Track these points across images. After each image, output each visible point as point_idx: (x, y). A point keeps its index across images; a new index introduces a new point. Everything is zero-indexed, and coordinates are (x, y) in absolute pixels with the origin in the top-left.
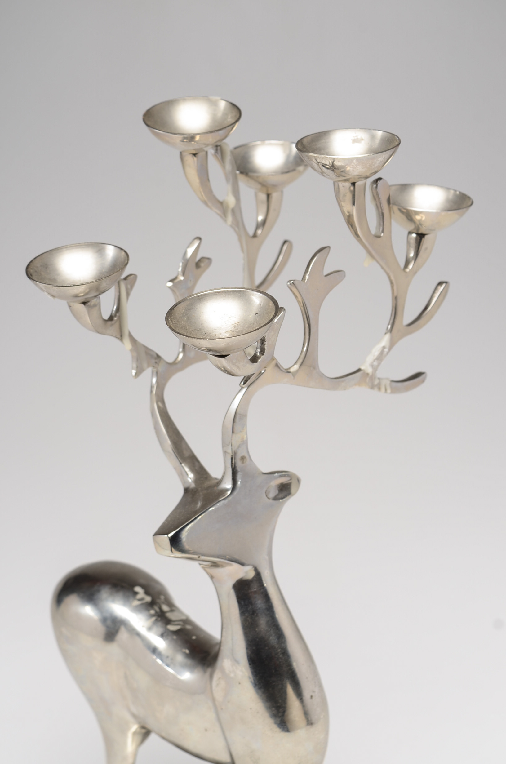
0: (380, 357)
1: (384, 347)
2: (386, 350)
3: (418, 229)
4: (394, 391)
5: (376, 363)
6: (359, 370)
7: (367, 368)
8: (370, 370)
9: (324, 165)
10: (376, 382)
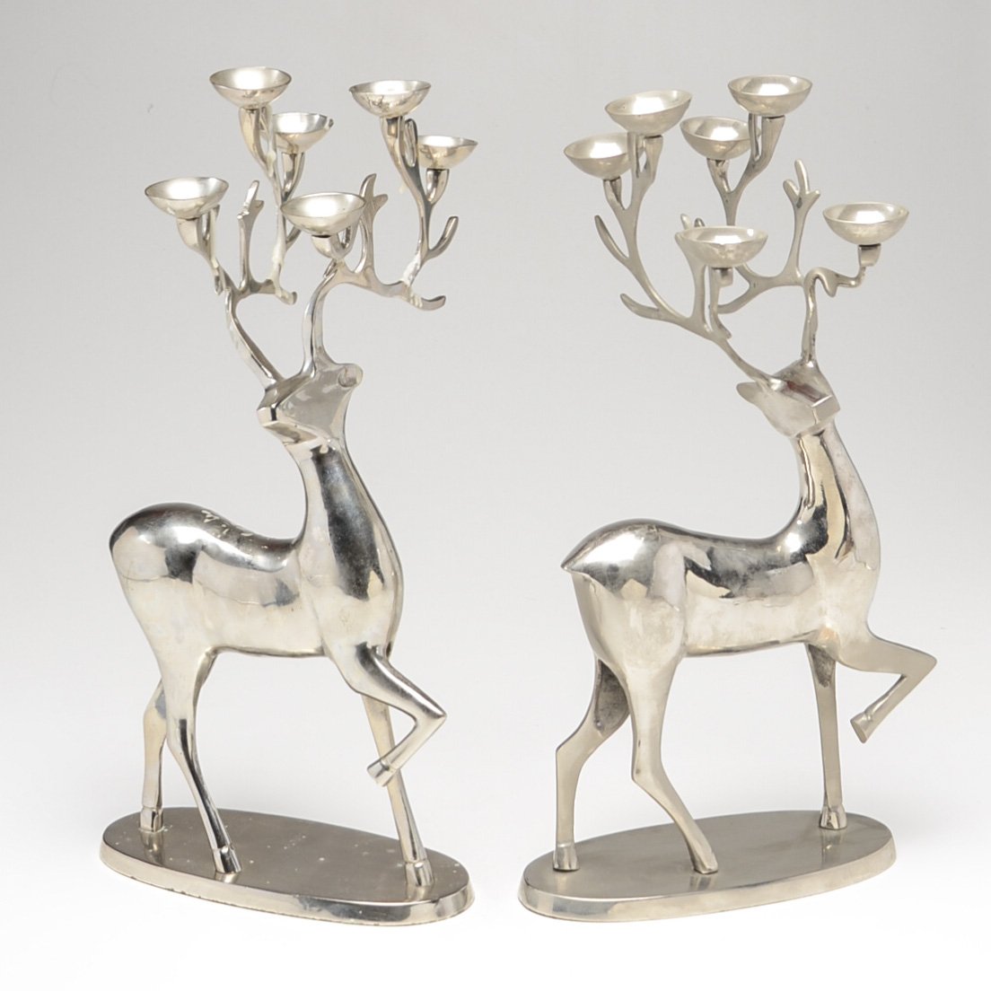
0: (415, 273)
1: (417, 265)
2: (418, 267)
3: (435, 164)
4: (424, 308)
5: (411, 277)
6: (400, 282)
7: (405, 279)
8: (408, 283)
9: (374, 103)
10: (412, 295)
